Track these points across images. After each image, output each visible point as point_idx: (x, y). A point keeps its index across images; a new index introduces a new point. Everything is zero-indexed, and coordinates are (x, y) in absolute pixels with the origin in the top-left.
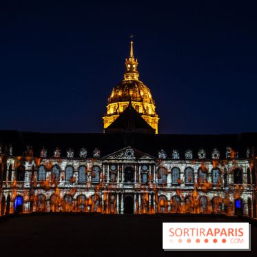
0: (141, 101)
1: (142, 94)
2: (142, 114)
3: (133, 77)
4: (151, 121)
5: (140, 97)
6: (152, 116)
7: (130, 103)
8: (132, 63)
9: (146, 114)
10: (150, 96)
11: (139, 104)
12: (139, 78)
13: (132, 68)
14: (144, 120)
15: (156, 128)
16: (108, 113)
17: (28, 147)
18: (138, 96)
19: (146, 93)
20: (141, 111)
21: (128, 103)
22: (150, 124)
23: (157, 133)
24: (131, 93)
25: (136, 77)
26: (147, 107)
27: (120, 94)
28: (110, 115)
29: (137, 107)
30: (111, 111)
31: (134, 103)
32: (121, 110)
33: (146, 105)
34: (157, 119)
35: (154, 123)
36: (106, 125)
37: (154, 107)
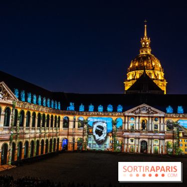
0: (153, 69)
1: (153, 64)
2: (154, 79)
3: (146, 52)
4: (160, 84)
5: (152, 66)
6: (161, 80)
7: (145, 71)
8: (146, 41)
9: (157, 79)
10: (160, 66)
11: (151, 72)
12: (151, 52)
13: (145, 45)
14: (155, 84)
15: (165, 90)
16: (128, 79)
17: (71, 104)
18: (151, 66)
19: (157, 64)
20: (153, 77)
21: (143, 71)
22: (160, 87)
23: (165, 93)
24: (145, 64)
25: (149, 52)
26: (158, 75)
27: (137, 64)
28: (129, 81)
29: (150, 74)
30: (130, 77)
31: (147, 71)
32: (138, 76)
33: (157, 72)
34: (165, 83)
35: (163, 86)
36: (127, 88)
37: (163, 74)
